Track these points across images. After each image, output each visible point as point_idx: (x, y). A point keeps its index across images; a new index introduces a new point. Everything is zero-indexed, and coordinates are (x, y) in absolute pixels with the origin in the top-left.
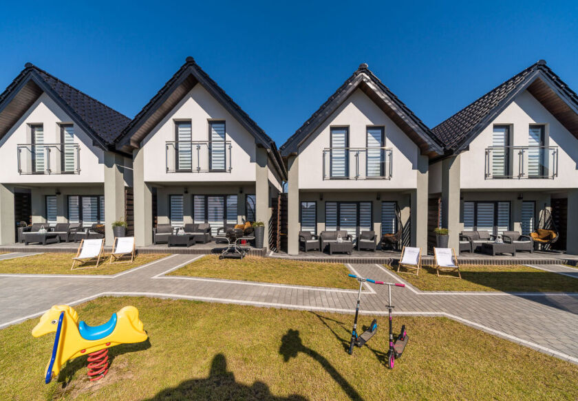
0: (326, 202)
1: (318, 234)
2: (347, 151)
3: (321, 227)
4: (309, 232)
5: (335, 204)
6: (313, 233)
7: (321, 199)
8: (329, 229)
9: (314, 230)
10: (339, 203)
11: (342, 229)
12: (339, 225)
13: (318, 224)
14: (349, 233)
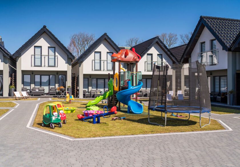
0: (92, 78)
1: (89, 91)
2: (100, 61)
3: (90, 88)
4: (86, 91)
5: (96, 79)
6: (87, 91)
7: (90, 77)
8: (93, 89)
9: (87, 90)
10: (97, 79)
11: (98, 89)
12: (97, 88)
13: (89, 87)
14: (101, 91)
